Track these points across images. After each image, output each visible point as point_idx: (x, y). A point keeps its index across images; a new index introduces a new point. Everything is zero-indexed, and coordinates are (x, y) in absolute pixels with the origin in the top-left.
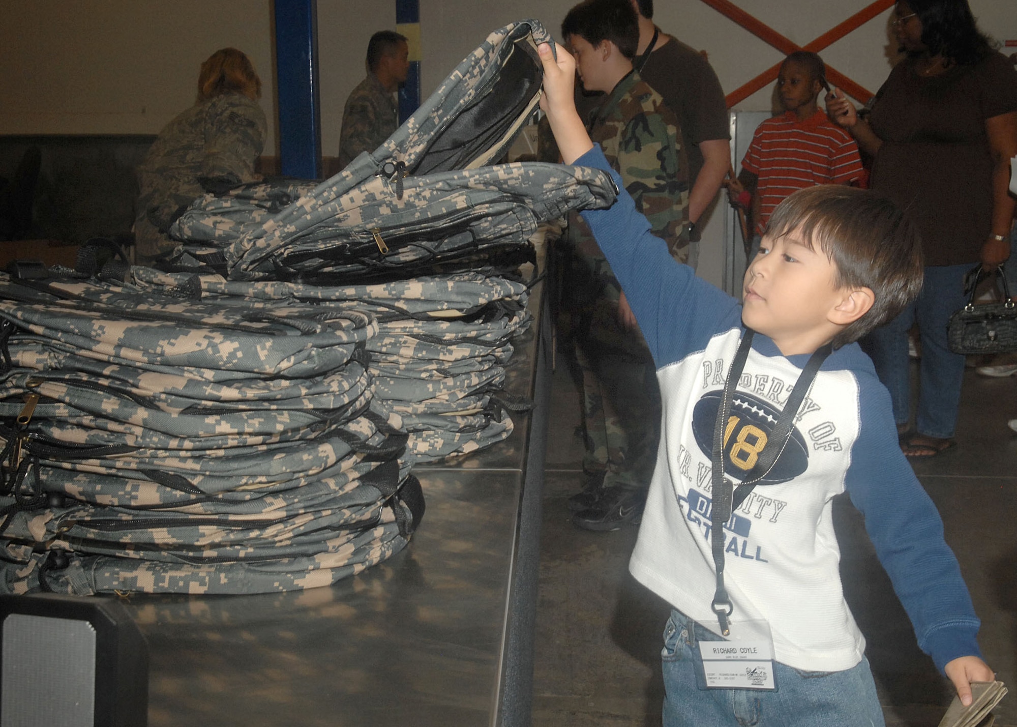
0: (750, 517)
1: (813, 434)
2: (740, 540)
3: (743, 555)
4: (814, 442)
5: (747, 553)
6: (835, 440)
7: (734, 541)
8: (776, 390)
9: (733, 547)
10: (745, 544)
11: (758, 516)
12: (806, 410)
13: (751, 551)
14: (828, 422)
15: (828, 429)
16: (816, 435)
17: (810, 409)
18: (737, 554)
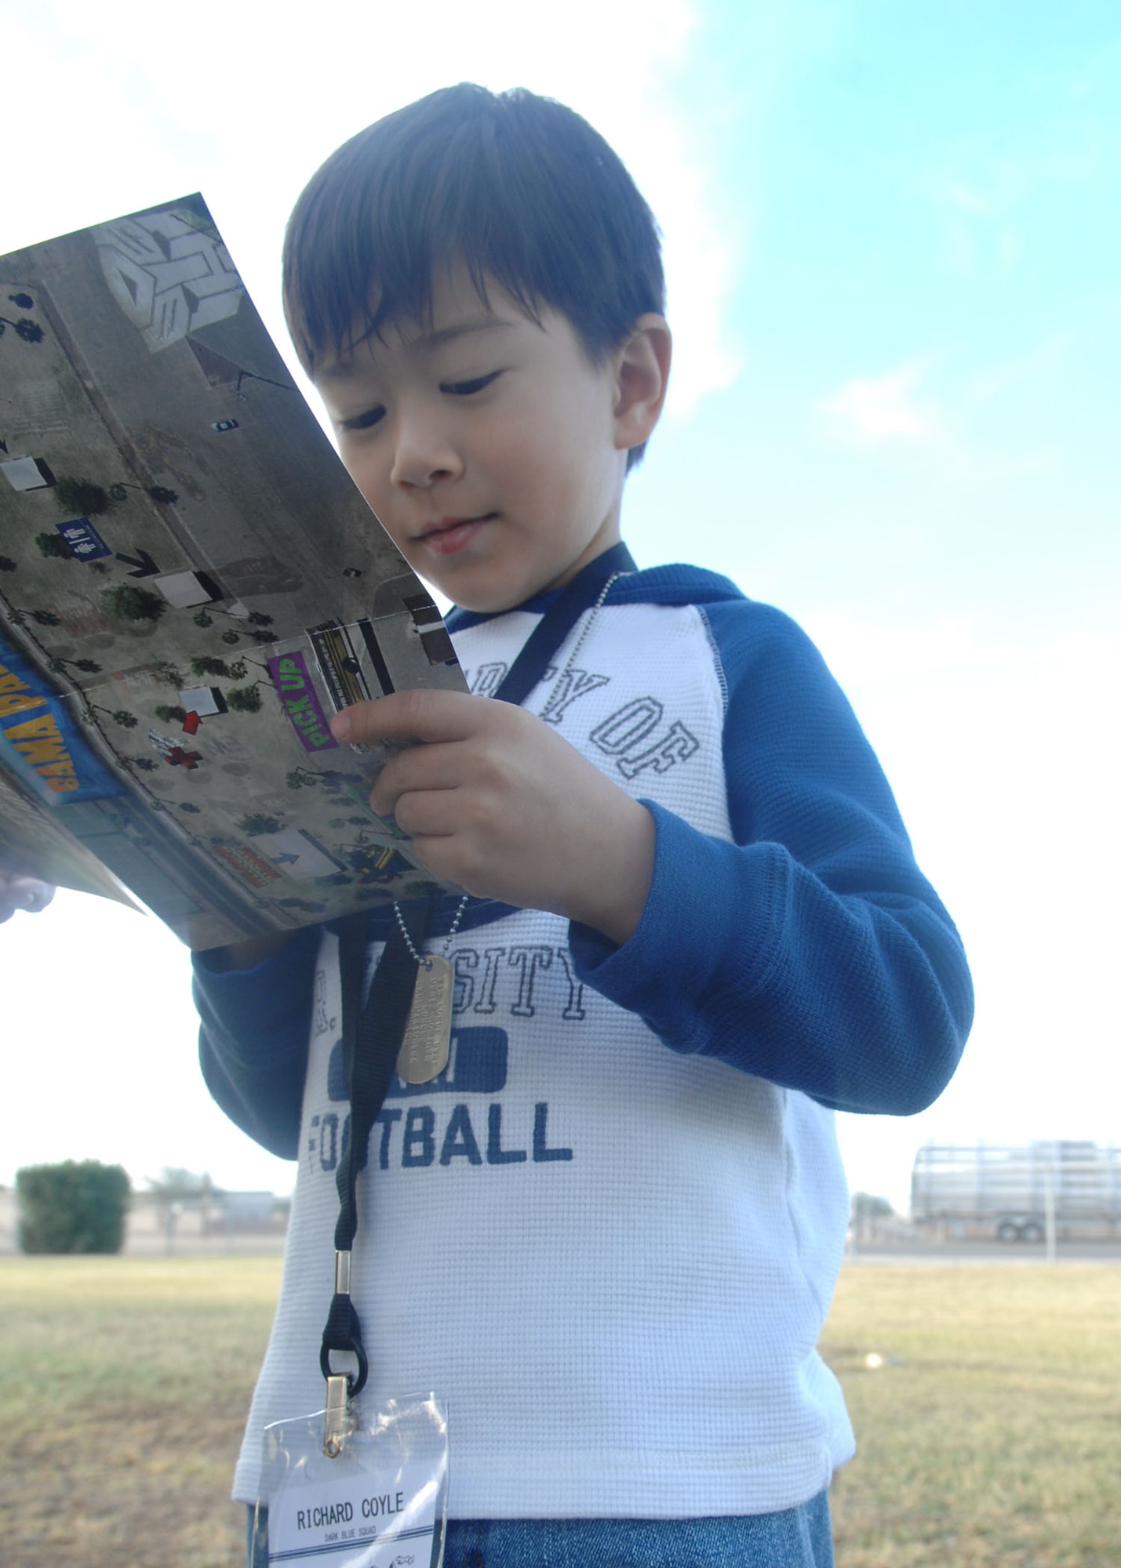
0: (500, 1019)
1: (602, 740)
2: (478, 1105)
3: (497, 1156)
4: (613, 760)
5: (506, 1146)
6: (673, 732)
7: (461, 1117)
8: (486, 686)
9: (459, 1139)
10: (495, 1113)
11: (523, 1009)
12: (570, 694)
13: (517, 1134)
14: (639, 700)
15: (644, 714)
16: (612, 738)
17: (582, 689)
18: (475, 1160)
